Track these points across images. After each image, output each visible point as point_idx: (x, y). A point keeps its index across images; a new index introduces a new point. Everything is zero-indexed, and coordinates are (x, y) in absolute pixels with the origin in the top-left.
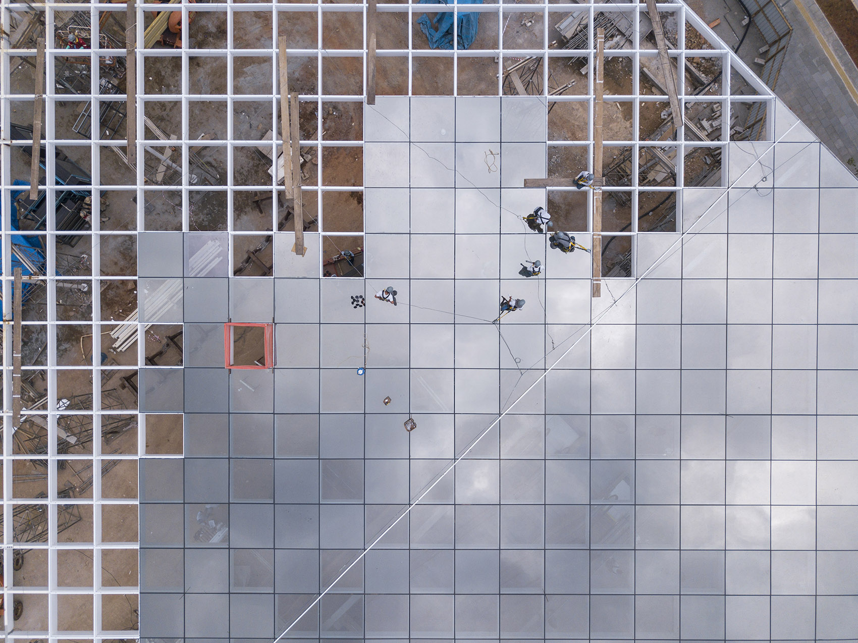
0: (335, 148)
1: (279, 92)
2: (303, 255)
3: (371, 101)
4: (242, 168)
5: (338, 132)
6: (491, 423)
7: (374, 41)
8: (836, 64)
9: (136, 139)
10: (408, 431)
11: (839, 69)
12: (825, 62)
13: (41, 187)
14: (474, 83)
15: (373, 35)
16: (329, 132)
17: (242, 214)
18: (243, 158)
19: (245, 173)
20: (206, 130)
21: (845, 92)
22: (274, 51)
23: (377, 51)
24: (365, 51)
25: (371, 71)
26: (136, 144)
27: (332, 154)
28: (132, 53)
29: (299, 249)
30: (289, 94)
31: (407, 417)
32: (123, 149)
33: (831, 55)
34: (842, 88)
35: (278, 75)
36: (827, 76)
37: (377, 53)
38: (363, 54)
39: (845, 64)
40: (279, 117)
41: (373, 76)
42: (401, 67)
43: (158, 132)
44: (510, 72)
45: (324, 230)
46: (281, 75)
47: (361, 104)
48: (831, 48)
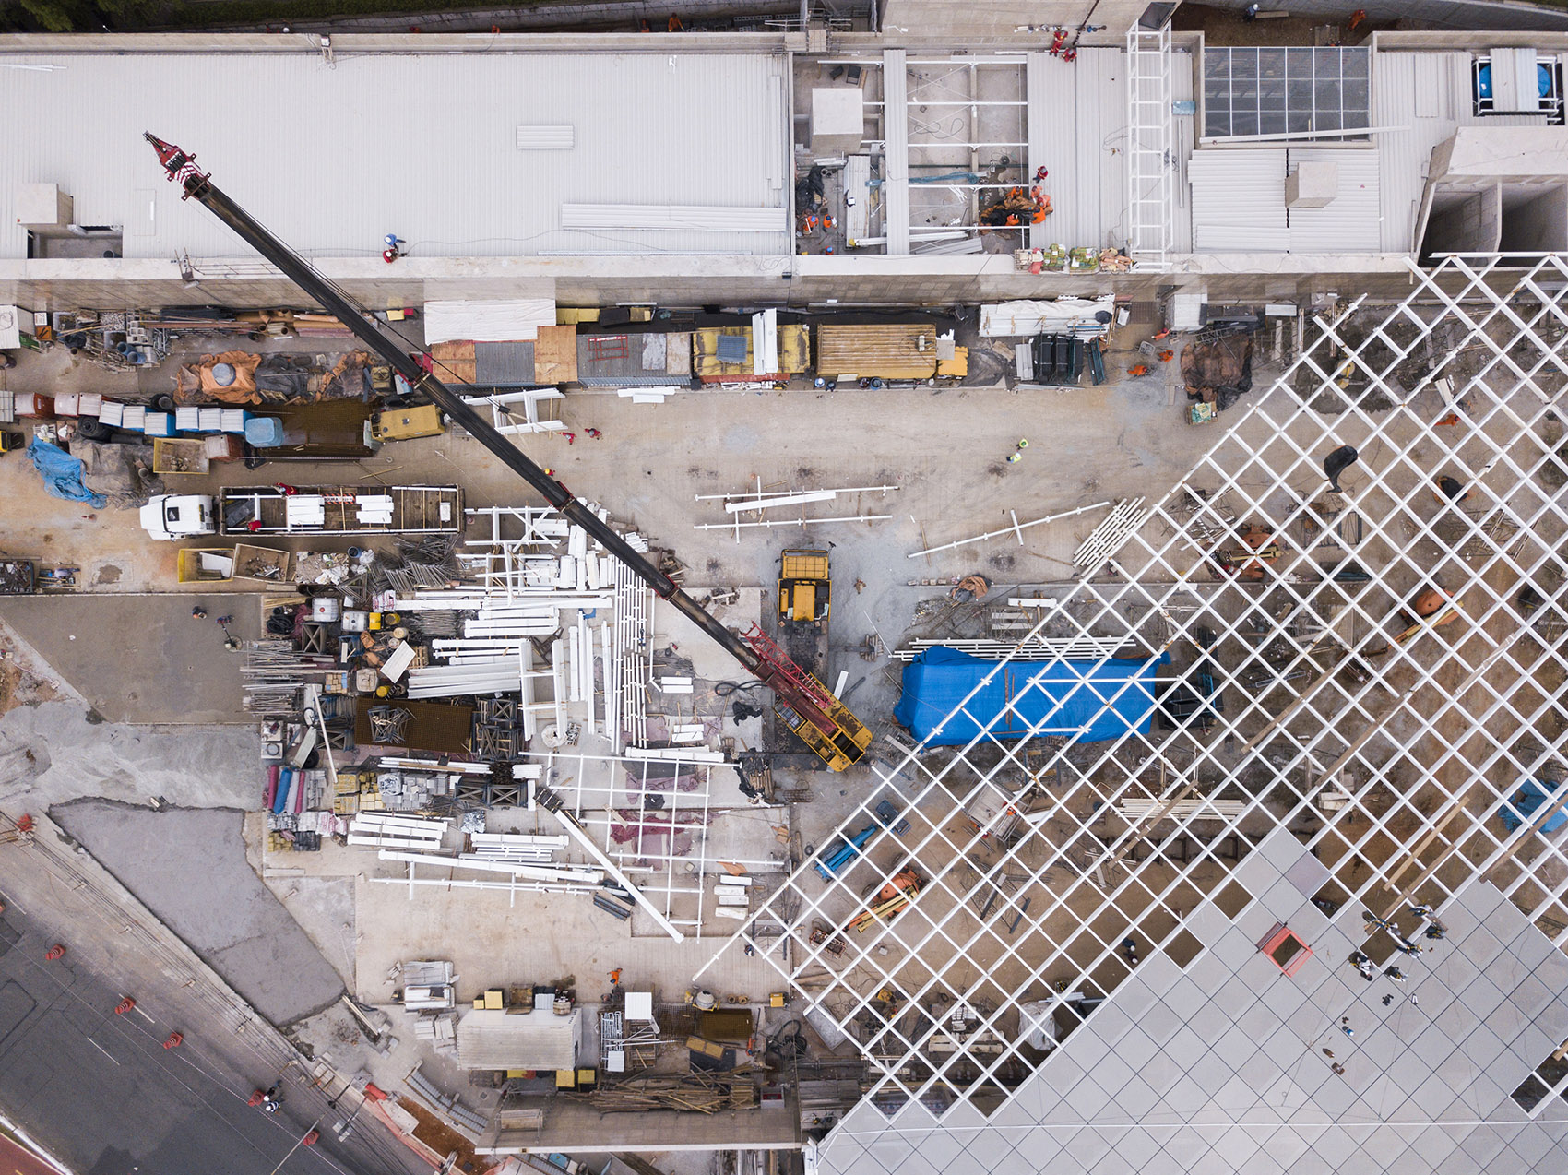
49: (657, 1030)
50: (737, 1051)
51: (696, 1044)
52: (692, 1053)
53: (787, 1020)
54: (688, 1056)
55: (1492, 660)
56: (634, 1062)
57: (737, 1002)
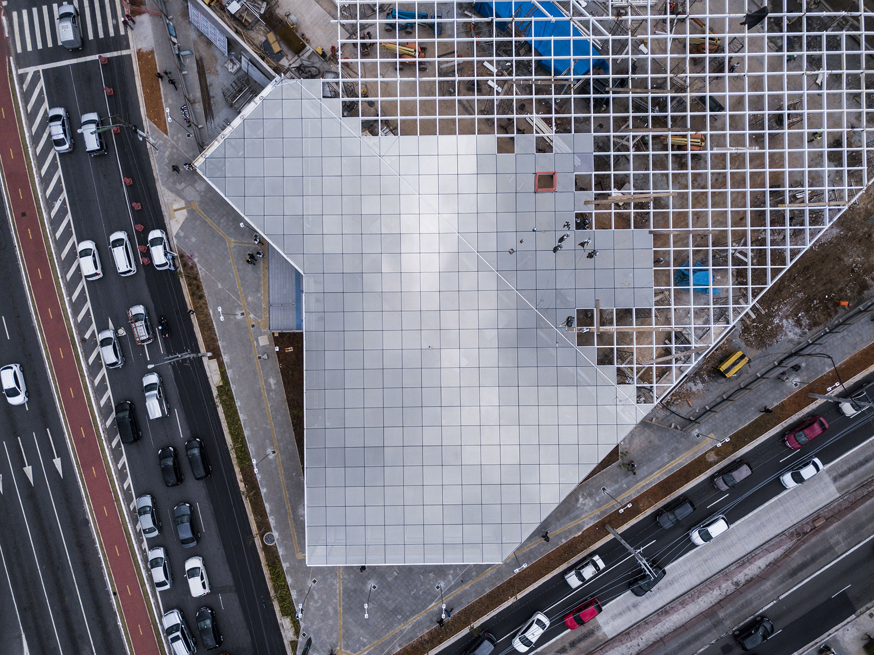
1: (653, 193)
3: (651, 232)
5: (638, 221)
7: (676, 233)
8: (672, 464)
9: (632, 132)
11: (670, 466)
12: (673, 458)
13: (611, 92)
15: (678, 233)
21: (659, 469)
22: (671, 190)
23: (672, 235)
24: (672, 229)
25: (663, 232)
26: (630, 132)
28: (669, 130)
29: (586, 203)
30: (653, 197)
32: (628, 126)
33: (676, 461)
34: (660, 467)
35: (661, 192)
36: (666, 460)
38: (670, 228)
39: (672, 469)
40: (642, 193)
41: (661, 233)
43: (635, 141)
44: (664, 292)
45: (595, 213)
46: (661, 194)
47: (649, 228)
48: (680, 461)
49: (262, 12)
50: (285, 57)
51: (272, 37)
52: (267, 41)
53: (316, 65)
54: (263, 41)
55: (741, 150)
56: (241, 16)
57: (304, 38)
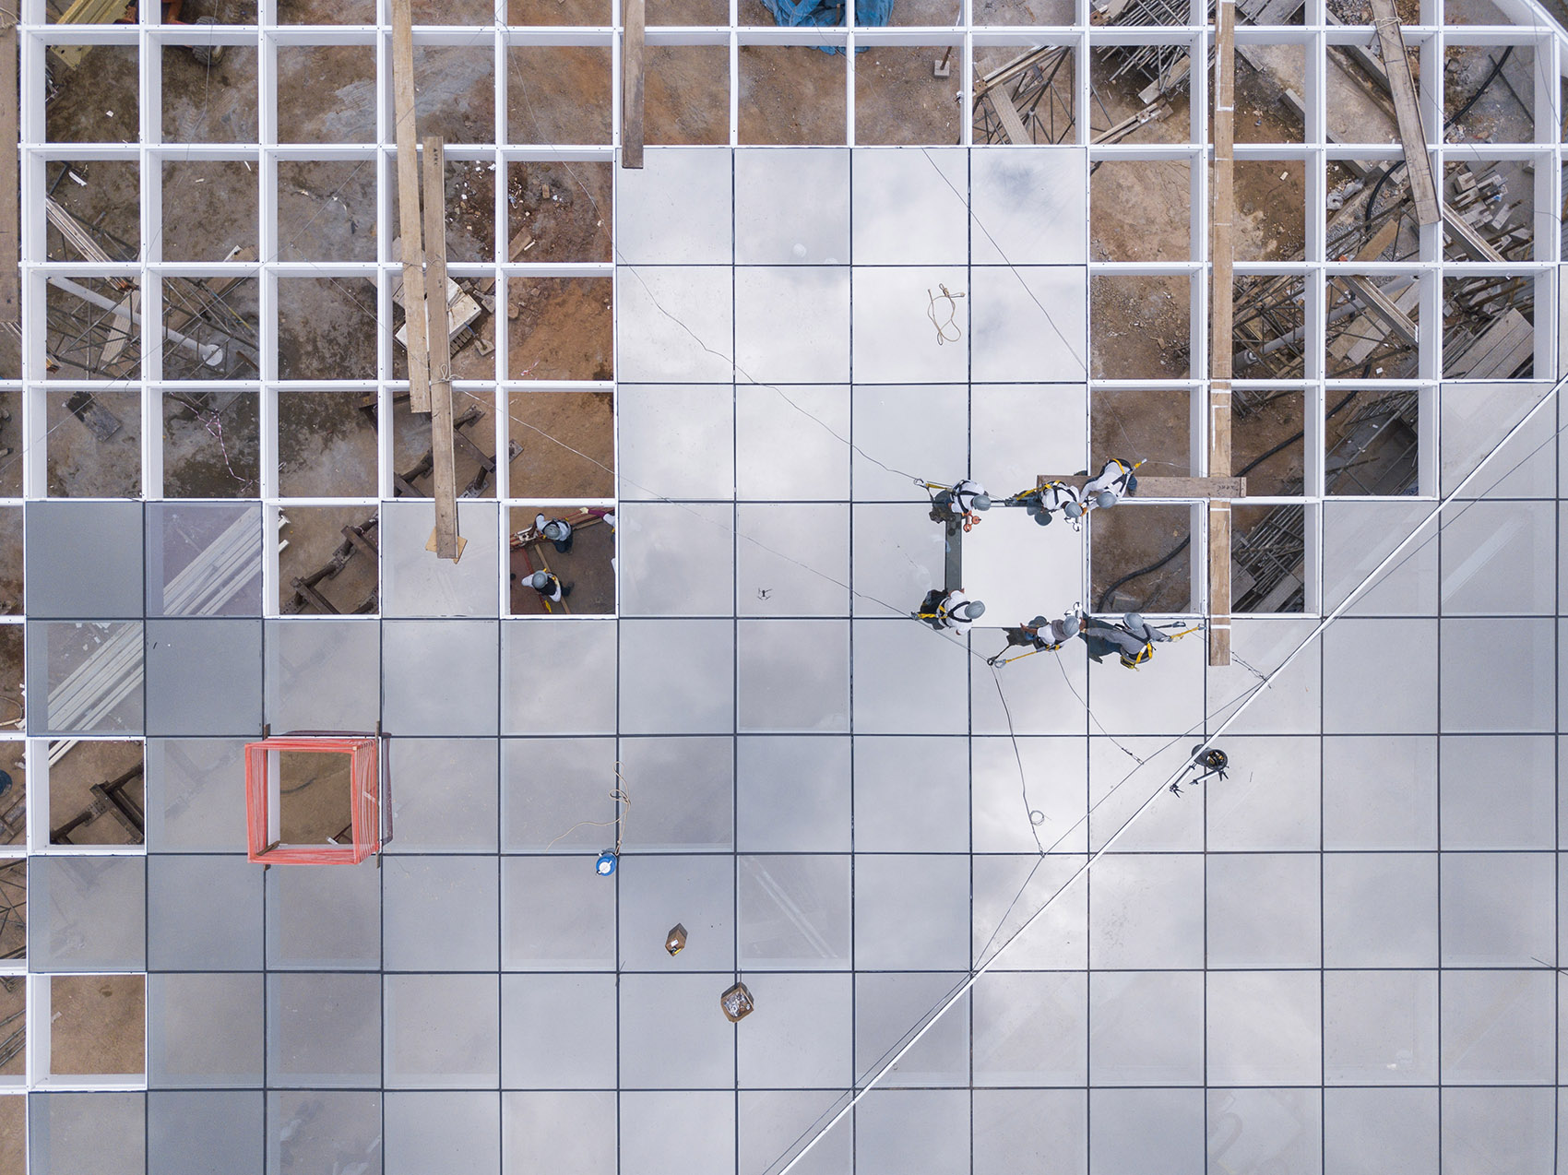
0: (558, 281)
1: (392, 138)
2: (456, 557)
3: (633, 159)
4: (334, 328)
5: (564, 241)
6: (950, 996)
7: (639, 4)
9: (20, 260)
10: (732, 1018)
14: (885, 127)
16: (541, 242)
17: (335, 439)
18: (336, 304)
19: (341, 340)
20: (243, 239)
22: (380, 30)
23: (648, 29)
24: (615, 29)
25: (631, 83)
26: (19, 270)
27: (549, 295)
28: (9, 34)
29: (448, 543)
30: (419, 141)
31: (729, 981)
35: (392, 91)
37: (647, 36)
38: (610, 37)
41: (638, 94)
42: (713, 88)
43: (82, 241)
44: (989, 85)
45: (513, 494)
46: (399, 91)
47: (606, 167)
